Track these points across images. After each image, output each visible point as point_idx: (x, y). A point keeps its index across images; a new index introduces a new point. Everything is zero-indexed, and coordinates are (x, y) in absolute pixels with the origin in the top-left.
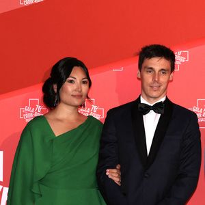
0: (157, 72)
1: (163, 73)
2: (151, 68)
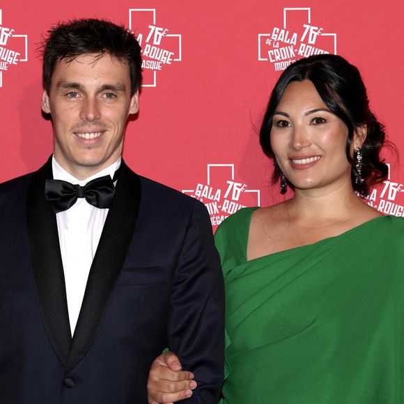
0: (91, 95)
1: (110, 96)
2: (75, 86)
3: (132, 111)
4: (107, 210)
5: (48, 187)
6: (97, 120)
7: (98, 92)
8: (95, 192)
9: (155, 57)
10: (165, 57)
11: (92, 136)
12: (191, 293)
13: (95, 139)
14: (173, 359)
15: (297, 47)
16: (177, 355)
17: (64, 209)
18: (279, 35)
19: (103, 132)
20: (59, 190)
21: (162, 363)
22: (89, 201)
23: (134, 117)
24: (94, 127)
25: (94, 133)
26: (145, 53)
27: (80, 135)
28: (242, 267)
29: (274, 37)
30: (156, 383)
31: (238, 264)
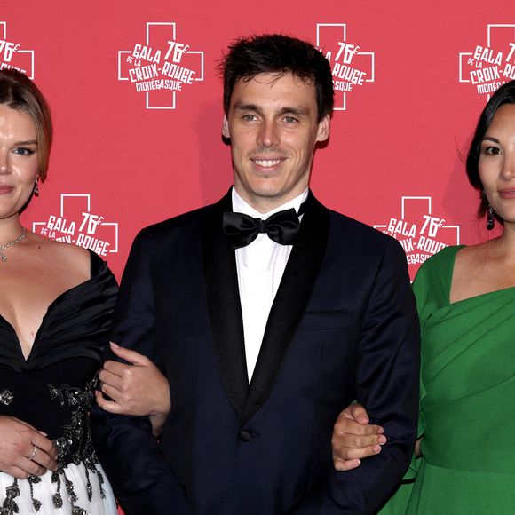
0: (270, 118)
1: (290, 120)
2: (253, 108)
3: (321, 137)
4: (291, 247)
5: (226, 220)
6: (275, 146)
7: (278, 115)
8: (278, 227)
9: (346, 78)
10: (356, 78)
11: (270, 163)
12: (381, 340)
13: (273, 166)
14: (360, 411)
15: (502, 67)
16: (365, 407)
17: (244, 244)
18: (482, 54)
19: (283, 159)
20: (238, 223)
21: (348, 416)
22: (271, 237)
23: (322, 145)
24: (272, 154)
25: (273, 160)
26: (334, 73)
27: (257, 162)
28: (444, 310)
29: (477, 56)
30: (342, 438)
31: (440, 307)
